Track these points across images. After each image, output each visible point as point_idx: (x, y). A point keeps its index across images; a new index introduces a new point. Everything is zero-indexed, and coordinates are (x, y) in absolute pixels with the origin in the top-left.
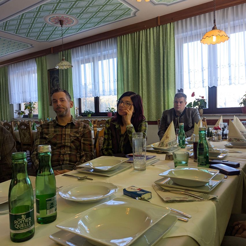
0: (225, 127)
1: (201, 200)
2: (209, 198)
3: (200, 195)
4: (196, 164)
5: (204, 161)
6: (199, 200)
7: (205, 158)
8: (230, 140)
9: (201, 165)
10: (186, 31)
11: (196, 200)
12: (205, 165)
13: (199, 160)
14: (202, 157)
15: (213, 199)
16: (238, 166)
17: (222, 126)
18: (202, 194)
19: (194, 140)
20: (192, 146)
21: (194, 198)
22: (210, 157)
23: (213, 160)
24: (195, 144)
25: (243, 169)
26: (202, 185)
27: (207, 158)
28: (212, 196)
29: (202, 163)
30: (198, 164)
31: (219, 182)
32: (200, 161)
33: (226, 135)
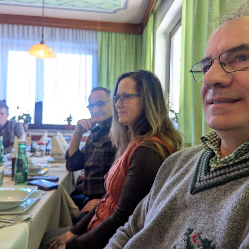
0: (49, 142)
1: (12, 224)
2: (23, 219)
3: (12, 218)
4: (13, 182)
5: (22, 178)
6: (11, 224)
7: (23, 175)
8: (52, 155)
9: (19, 182)
10: (13, 38)
11: (7, 225)
12: (24, 182)
13: (16, 178)
14: (20, 174)
15: (28, 220)
16: (57, 180)
17: (46, 142)
18: (14, 216)
19: (13, 156)
20: (10, 163)
21: (4, 223)
22: (29, 174)
23: (32, 176)
24: (13, 160)
25: (63, 183)
26: (16, 205)
27: (25, 175)
28: (25, 217)
29: (20, 180)
30: (15, 182)
31: (36, 199)
32: (18, 179)
33: (49, 150)
